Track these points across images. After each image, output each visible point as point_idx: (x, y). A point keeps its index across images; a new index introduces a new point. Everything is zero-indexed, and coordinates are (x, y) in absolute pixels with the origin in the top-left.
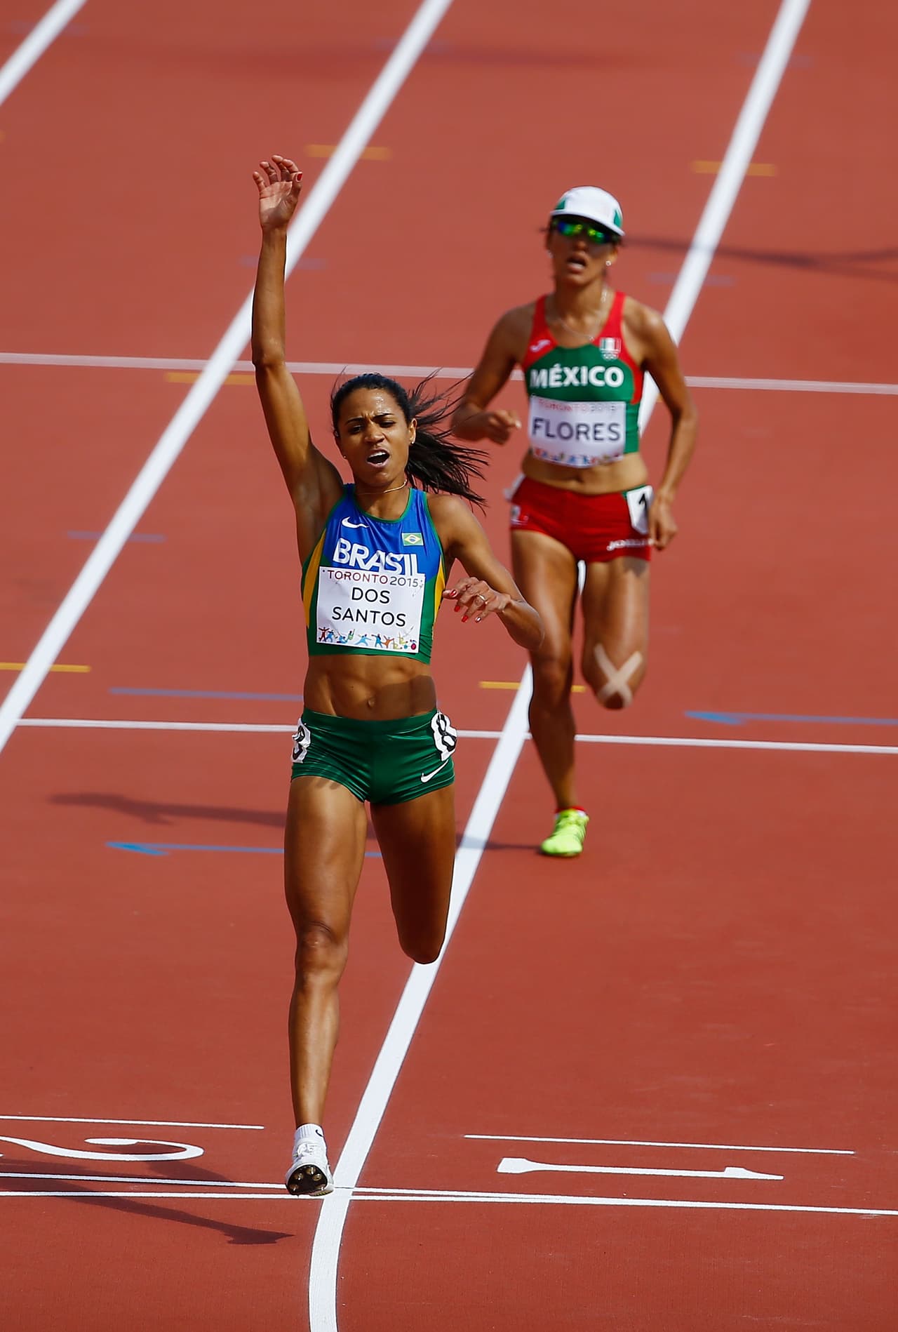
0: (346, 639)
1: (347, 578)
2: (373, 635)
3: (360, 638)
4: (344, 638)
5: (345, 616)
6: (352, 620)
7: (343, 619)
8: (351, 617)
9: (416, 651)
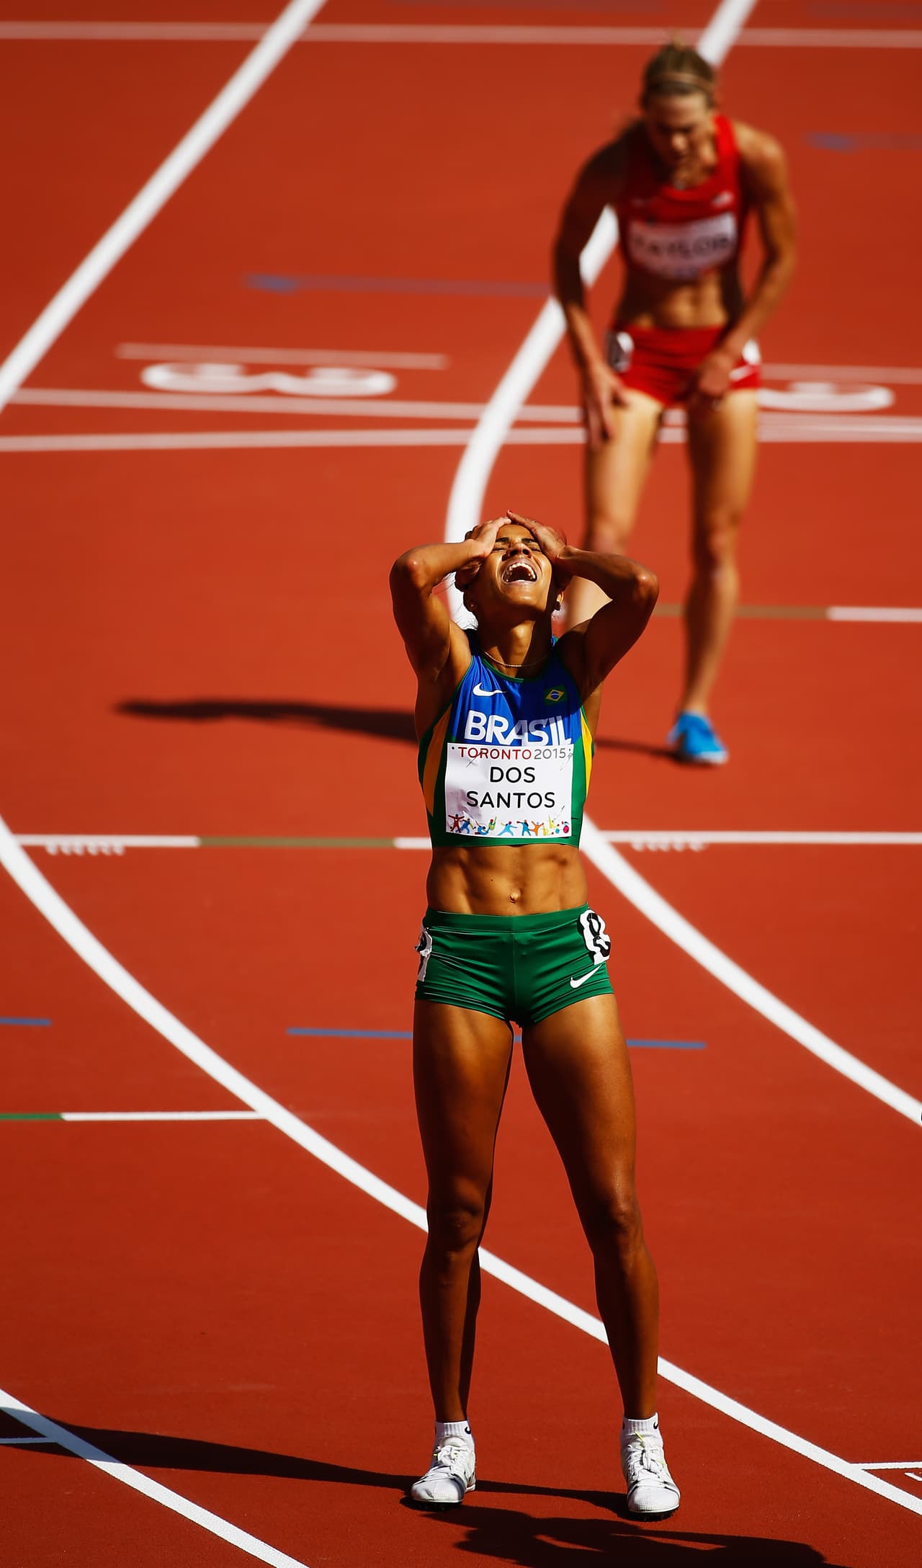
0: (486, 830)
1: (484, 755)
2: (518, 822)
3: (504, 827)
4: (484, 828)
5: (484, 802)
6: (493, 806)
7: (481, 806)
8: (491, 803)
9: (569, 834)
